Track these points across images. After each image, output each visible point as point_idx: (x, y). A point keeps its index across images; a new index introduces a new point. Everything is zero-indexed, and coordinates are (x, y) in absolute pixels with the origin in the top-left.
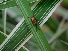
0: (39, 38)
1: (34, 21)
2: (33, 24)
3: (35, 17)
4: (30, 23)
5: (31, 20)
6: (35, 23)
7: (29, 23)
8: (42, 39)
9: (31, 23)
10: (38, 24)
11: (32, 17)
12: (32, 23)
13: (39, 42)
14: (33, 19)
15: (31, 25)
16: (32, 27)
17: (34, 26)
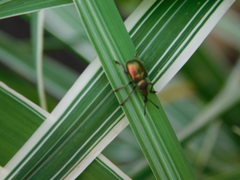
0: (153, 137)
1: (135, 74)
2: (134, 88)
3: (139, 63)
4: (123, 83)
5: (127, 73)
6: (140, 84)
7: (119, 85)
8: (164, 141)
9: (127, 82)
10: (150, 86)
11: (130, 62)
12: (130, 83)
13: (151, 151)
14: (132, 67)
15: (126, 89)
16: (130, 98)
17: (136, 93)
